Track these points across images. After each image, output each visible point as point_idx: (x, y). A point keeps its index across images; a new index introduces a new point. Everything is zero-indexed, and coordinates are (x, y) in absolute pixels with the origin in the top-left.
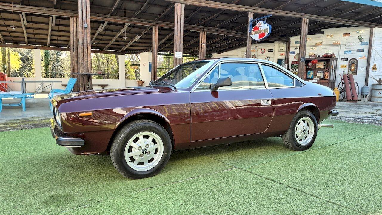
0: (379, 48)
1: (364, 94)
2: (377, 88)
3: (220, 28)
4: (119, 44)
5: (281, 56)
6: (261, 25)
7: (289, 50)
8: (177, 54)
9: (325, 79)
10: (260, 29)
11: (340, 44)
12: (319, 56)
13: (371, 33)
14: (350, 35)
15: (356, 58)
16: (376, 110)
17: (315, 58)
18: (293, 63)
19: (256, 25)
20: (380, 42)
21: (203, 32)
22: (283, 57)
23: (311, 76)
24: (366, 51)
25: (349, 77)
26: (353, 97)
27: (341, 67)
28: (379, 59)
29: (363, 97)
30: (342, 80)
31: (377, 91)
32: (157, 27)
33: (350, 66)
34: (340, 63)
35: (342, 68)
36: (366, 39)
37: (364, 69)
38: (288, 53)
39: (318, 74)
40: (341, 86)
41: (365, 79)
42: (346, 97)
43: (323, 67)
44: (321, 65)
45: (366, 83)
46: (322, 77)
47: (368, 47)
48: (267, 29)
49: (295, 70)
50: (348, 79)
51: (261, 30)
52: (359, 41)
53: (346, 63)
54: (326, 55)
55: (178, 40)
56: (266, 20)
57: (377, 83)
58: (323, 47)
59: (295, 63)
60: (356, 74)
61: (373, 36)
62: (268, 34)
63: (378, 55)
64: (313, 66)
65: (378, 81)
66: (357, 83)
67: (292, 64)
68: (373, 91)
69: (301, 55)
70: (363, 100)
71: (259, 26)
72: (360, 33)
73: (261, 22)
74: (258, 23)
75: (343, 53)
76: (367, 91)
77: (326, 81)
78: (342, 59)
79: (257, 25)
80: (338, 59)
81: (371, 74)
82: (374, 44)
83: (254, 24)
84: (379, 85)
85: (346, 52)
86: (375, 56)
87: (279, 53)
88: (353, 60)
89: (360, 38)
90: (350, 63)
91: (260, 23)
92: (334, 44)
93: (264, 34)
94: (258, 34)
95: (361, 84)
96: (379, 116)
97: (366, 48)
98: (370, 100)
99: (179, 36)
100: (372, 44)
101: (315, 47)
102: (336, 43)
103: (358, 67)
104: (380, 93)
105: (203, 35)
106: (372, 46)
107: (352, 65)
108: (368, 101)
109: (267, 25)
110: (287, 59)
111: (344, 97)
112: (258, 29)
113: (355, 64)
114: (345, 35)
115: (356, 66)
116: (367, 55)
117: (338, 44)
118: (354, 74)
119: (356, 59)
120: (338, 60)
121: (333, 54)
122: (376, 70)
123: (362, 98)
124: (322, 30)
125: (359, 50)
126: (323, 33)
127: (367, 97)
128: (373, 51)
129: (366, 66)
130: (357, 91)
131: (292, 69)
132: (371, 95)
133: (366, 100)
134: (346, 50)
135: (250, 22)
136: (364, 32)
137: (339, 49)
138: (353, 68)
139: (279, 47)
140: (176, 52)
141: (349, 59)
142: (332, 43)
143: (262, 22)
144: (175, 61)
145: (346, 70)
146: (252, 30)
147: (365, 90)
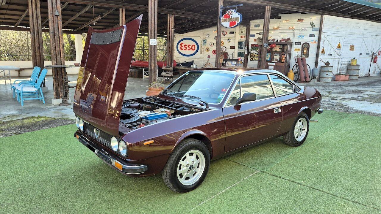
0: (328, 34)
1: (314, 75)
2: (325, 70)
3: (187, 11)
4: (75, 23)
5: (242, 39)
6: (231, 14)
7: (249, 33)
8: (152, 41)
9: (282, 62)
10: (230, 17)
11: (295, 28)
12: (277, 40)
13: (321, 20)
14: (304, 21)
15: (308, 42)
16: (328, 92)
17: (274, 43)
18: (252, 45)
19: (226, 12)
20: (329, 28)
21: (171, 15)
22: (244, 40)
23: (269, 58)
24: (317, 36)
25: (303, 60)
26: (305, 78)
27: (295, 50)
28: (327, 44)
29: (313, 77)
30: (296, 62)
31: (325, 72)
32: (124, 10)
33: (303, 49)
34: (294, 47)
35: (295, 52)
36: (317, 25)
37: (315, 52)
38: (248, 35)
39: (275, 57)
40: (296, 68)
41: (315, 61)
42: (299, 78)
43: (279, 50)
44: (277, 49)
45: (316, 65)
46: (279, 60)
47: (319, 32)
48: (238, 18)
49: (254, 52)
50: (301, 62)
51: (232, 18)
52: (311, 26)
53: (300, 47)
54: (283, 39)
55: (152, 26)
56: (237, 9)
57: (324, 65)
58: (280, 31)
59: (254, 45)
60: (308, 57)
61: (323, 23)
62: (238, 23)
63: (326, 40)
64: (271, 49)
65: (326, 64)
66: (309, 66)
67: (252, 47)
68: (322, 73)
69: (264, 41)
70: (313, 80)
71: (230, 14)
72: (312, 19)
73: (231, 10)
74: (229, 11)
75: (297, 37)
76: (317, 73)
77: (283, 64)
78: (296, 43)
79: (228, 13)
80: (292, 42)
81: (321, 57)
82: (324, 30)
83: (224, 11)
84: (327, 68)
85: (300, 37)
86: (324, 41)
87: (240, 36)
88: (305, 44)
89: (312, 24)
90: (303, 47)
91: (231, 12)
92: (290, 29)
93: (235, 23)
94: (229, 22)
95: (312, 66)
96: (334, 99)
97: (317, 33)
98: (318, 80)
99: (154, 23)
100: (322, 30)
101: (272, 31)
102: (291, 27)
103: (310, 51)
104: (327, 75)
105: (170, 18)
106: (322, 32)
107: (305, 48)
108: (317, 81)
109: (238, 14)
110: (247, 42)
111: (298, 78)
112: (229, 17)
113: (307, 47)
114: (299, 20)
115: (308, 50)
116: (317, 39)
117: (293, 29)
118: (307, 57)
119: (308, 44)
120: (293, 44)
121: (289, 39)
122: (324, 53)
123: (312, 79)
124: (280, 15)
125: (311, 35)
126: (280, 18)
127: (317, 77)
128: (322, 36)
129: (316, 50)
130: (309, 73)
131: (252, 51)
132: (319, 75)
133: (316, 80)
134: (300, 34)
135: (220, 9)
136: (315, 19)
137: (294, 33)
138: (305, 51)
139: (240, 29)
140: (151, 40)
141: (302, 44)
142: (288, 28)
143: (233, 10)
144: (150, 48)
145: (299, 53)
146: (223, 17)
147: (315, 72)
